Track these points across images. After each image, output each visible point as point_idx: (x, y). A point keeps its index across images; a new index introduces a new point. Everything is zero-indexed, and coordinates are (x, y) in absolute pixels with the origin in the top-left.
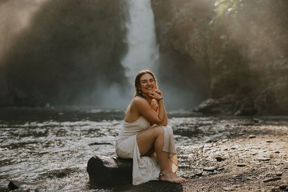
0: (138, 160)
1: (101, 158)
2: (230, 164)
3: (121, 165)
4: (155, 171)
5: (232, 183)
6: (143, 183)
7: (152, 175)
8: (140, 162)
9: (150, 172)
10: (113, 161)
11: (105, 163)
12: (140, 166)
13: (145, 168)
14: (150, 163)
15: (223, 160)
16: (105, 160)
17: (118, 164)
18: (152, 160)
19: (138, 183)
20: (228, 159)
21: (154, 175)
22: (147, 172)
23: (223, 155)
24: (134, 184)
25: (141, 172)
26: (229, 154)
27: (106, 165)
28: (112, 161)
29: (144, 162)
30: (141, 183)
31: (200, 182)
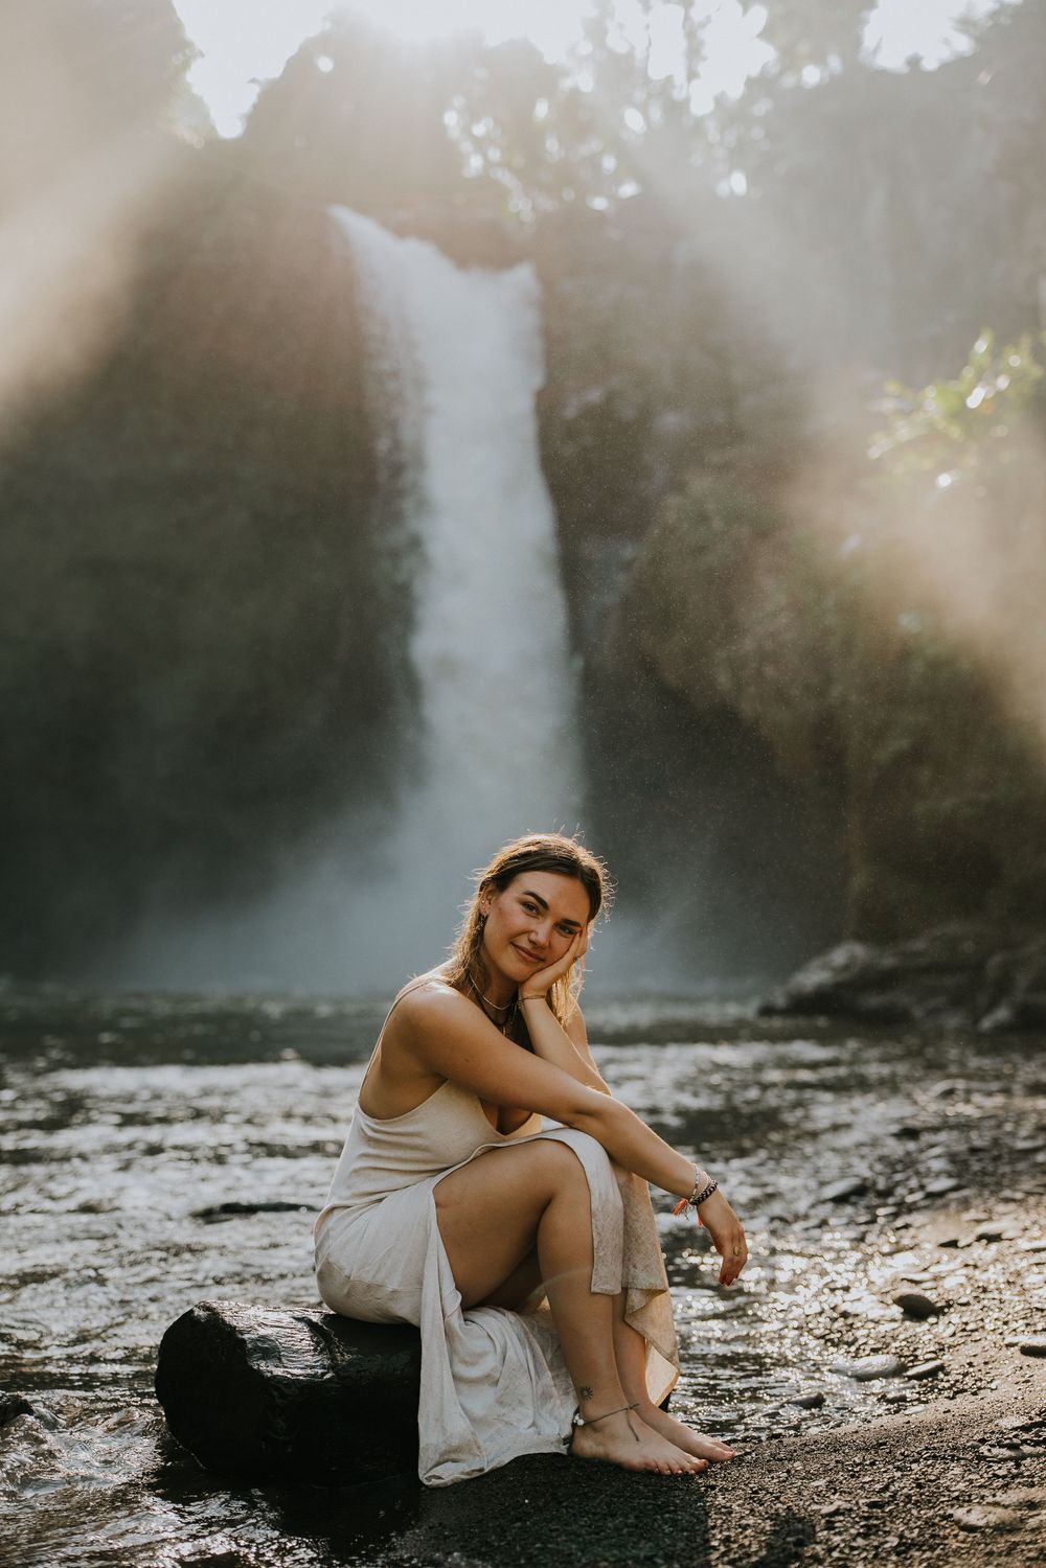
0: (449, 1334)
1: (234, 1323)
2: (976, 1336)
3: (350, 1363)
4: (551, 1397)
5: (1001, 1473)
6: (481, 1470)
7: (531, 1421)
8: (458, 1347)
9: (521, 1403)
10: (303, 1339)
11: (256, 1349)
12: (462, 1370)
13: (491, 1380)
14: (518, 1353)
15: (939, 1312)
16: (262, 1332)
17: (333, 1359)
18: (532, 1329)
19: (449, 1473)
20: (967, 1304)
21: (540, 1422)
22: (500, 1403)
23: (935, 1279)
24: (429, 1479)
25: (469, 1405)
26: (970, 1271)
27: (263, 1366)
28: (299, 1336)
29: (488, 1341)
30: (468, 1470)
31: (814, 1467)
